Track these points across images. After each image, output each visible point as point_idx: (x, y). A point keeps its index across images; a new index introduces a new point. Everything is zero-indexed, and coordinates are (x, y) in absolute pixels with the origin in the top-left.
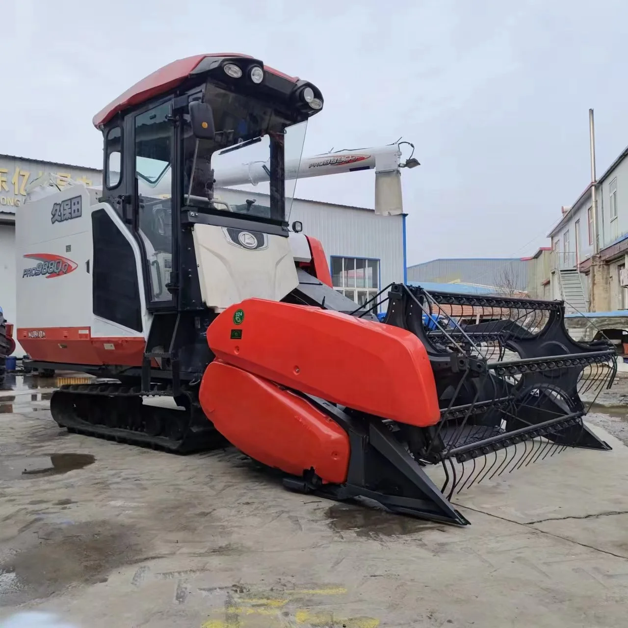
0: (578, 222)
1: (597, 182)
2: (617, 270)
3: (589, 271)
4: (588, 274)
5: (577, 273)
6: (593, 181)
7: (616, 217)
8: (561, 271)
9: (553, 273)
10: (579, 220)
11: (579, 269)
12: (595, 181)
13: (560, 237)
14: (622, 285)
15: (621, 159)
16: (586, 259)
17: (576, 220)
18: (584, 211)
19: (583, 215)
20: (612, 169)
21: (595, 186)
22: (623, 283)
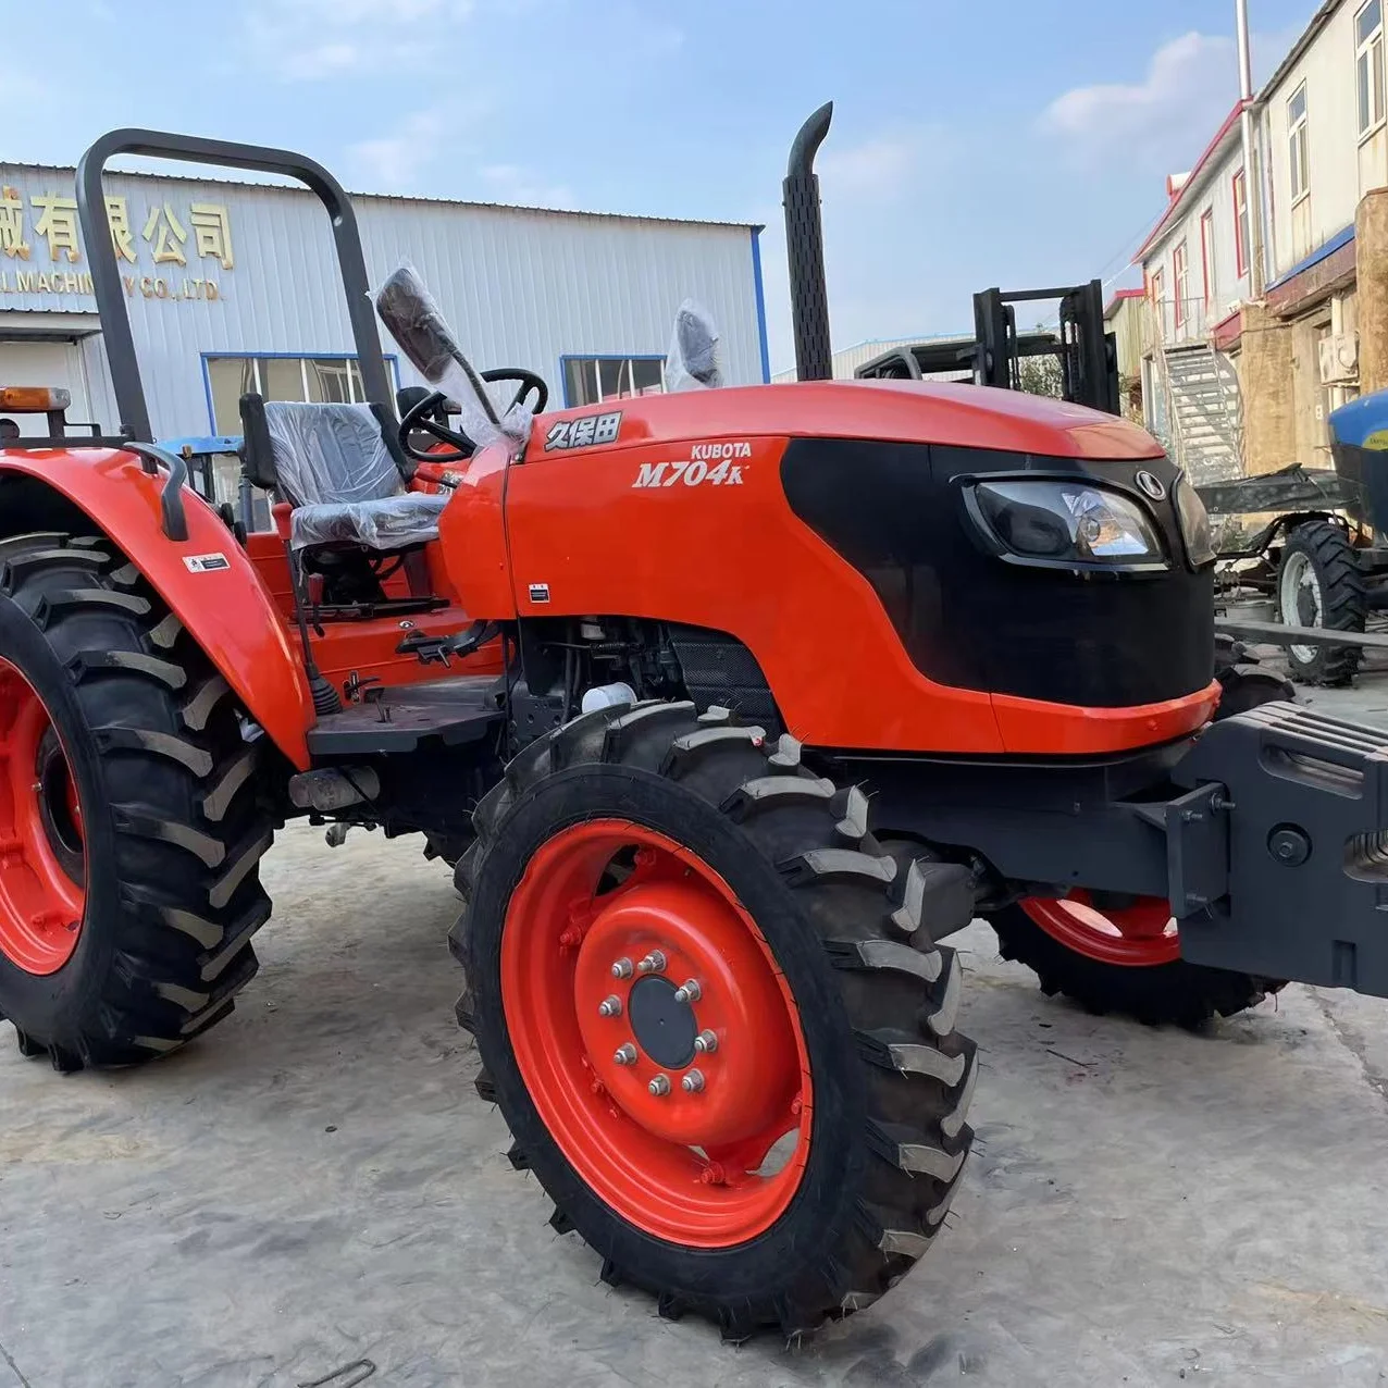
0: (1208, 214)
1: (1255, 99)
2: (1310, 339)
3: (1240, 346)
4: (1238, 354)
5: (1210, 354)
6: (1244, 97)
7: (1306, 192)
8: (1168, 352)
9: (1149, 358)
10: (1210, 209)
11: (1211, 345)
12: (1251, 97)
13: (1165, 260)
14: (1323, 380)
15: (1317, 25)
16: (1230, 314)
17: (1203, 211)
18: (1224, 182)
19: (1220, 195)
20: (1293, 58)
21: (1250, 111)
22: (1326, 374)
